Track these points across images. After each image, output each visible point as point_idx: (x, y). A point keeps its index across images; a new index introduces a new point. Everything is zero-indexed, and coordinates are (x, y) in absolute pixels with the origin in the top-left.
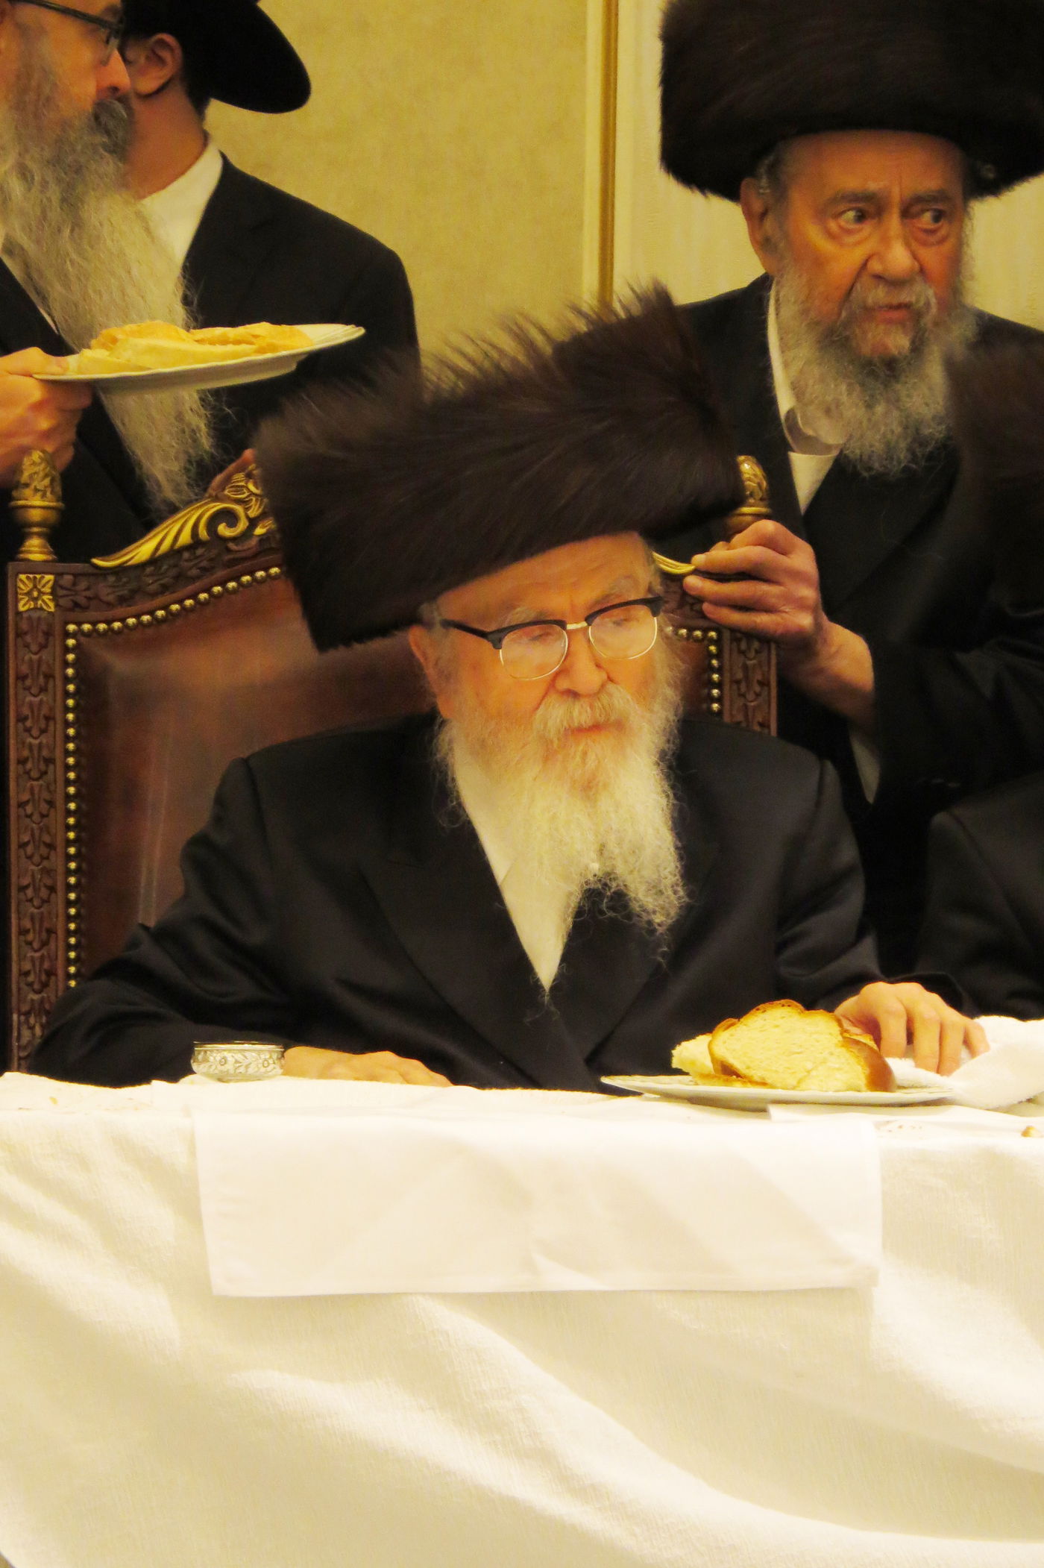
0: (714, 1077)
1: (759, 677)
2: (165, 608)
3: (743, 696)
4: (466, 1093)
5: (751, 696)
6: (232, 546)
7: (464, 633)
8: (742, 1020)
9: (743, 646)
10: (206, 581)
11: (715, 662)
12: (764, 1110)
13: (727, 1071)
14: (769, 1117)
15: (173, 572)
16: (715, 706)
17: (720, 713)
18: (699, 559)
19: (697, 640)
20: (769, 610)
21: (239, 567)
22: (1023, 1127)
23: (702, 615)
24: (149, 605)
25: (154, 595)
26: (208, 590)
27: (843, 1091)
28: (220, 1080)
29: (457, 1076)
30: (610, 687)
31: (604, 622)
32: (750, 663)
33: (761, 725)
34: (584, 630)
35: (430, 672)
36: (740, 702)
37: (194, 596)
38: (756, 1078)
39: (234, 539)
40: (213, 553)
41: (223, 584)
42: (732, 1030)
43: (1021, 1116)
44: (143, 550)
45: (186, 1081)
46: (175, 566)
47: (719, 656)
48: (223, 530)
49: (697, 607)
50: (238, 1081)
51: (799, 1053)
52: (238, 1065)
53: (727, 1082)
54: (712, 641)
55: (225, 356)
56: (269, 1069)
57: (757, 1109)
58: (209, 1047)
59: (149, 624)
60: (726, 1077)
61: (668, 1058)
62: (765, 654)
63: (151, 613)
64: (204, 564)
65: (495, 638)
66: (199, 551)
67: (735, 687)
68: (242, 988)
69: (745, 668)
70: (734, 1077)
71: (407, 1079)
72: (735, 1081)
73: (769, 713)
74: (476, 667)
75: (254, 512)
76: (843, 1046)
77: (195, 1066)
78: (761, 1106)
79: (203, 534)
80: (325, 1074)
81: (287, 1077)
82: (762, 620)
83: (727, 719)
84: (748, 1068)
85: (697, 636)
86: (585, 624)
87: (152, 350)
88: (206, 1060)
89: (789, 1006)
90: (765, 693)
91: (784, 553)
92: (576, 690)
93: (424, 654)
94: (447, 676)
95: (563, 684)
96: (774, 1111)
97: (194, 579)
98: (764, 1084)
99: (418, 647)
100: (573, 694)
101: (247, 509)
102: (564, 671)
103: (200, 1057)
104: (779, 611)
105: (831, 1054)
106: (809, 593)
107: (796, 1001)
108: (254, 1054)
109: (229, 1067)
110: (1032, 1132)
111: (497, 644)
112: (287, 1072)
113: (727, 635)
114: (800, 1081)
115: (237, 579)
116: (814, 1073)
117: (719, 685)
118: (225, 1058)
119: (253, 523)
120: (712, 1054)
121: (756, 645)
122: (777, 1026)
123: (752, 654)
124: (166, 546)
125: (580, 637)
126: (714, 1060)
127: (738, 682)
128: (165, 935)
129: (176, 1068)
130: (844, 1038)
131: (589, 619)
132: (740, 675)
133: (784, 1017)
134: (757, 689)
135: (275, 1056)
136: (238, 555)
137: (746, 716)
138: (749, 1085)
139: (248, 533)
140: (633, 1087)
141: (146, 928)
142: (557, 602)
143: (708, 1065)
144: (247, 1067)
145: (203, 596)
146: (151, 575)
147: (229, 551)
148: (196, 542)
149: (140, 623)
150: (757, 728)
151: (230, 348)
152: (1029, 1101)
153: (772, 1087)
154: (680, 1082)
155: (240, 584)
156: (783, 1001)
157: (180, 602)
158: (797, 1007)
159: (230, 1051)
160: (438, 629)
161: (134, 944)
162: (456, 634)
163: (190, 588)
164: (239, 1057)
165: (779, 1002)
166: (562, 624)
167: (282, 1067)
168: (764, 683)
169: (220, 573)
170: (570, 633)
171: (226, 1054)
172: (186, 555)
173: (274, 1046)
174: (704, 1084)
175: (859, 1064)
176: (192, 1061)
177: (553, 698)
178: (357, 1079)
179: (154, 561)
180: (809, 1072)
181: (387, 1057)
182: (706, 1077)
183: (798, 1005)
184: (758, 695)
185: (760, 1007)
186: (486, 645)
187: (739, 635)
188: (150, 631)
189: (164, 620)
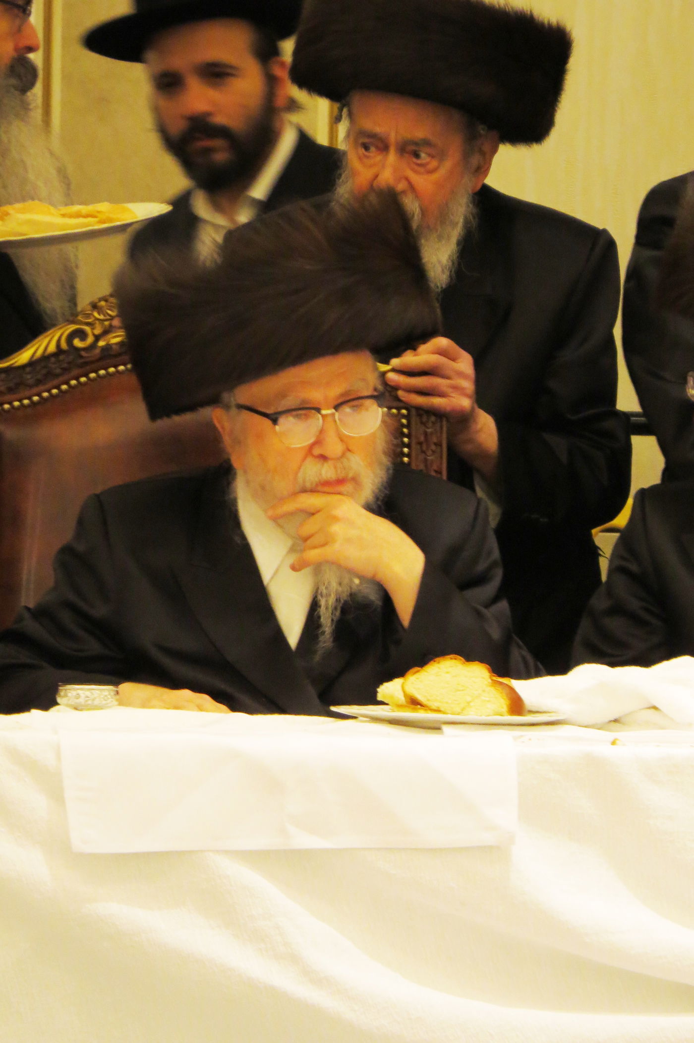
0: (405, 706)
1: (435, 440)
2: (39, 395)
3: (423, 452)
4: (241, 717)
5: (429, 453)
6: (83, 353)
7: (252, 414)
8: (423, 668)
9: (424, 419)
10: (65, 377)
11: (405, 430)
12: (439, 729)
13: (414, 703)
14: (442, 733)
15: (44, 372)
16: (406, 459)
17: (409, 464)
18: (395, 362)
19: (393, 415)
20: (441, 395)
21: (88, 368)
22: (612, 739)
23: (397, 399)
24: (27, 393)
25: (31, 387)
26: (67, 383)
27: (491, 716)
28: (76, 709)
29: (235, 706)
30: (349, 454)
31: (347, 409)
32: (429, 430)
33: (436, 471)
34: (333, 415)
35: (227, 440)
36: (422, 456)
37: (58, 387)
38: (434, 707)
39: (84, 349)
40: (71, 357)
41: (77, 379)
42: (417, 675)
43: (610, 731)
44: (24, 357)
45: (54, 710)
46: (45, 367)
47: (408, 426)
48: (77, 343)
49: (393, 393)
50: (89, 709)
51: (463, 690)
52: (87, 699)
53: (414, 710)
54: (404, 416)
55: (77, 226)
56: (108, 701)
57: (434, 727)
58: (69, 687)
59: (29, 406)
60: (413, 706)
61: (375, 693)
62: (438, 425)
63: (29, 398)
64: (65, 365)
65: (274, 419)
66: (62, 357)
67: (419, 447)
68: (93, 647)
69: (426, 434)
70: (419, 706)
71: (200, 708)
72: (419, 709)
73: (441, 464)
74: (260, 436)
75: (97, 331)
76: (492, 686)
77: (59, 700)
78: (437, 725)
79: (64, 345)
80: (145, 705)
81: (121, 707)
82: (437, 401)
83: (414, 466)
84: (428, 700)
85: (393, 413)
86: (333, 411)
87: (29, 222)
88: (66, 696)
89: (455, 659)
90: (438, 450)
91: (454, 360)
92: (326, 455)
93: (223, 428)
94: (237, 442)
95: (317, 451)
96: (445, 728)
97: (57, 376)
98: (438, 711)
99: (219, 422)
100: (323, 458)
101: (93, 329)
102: (318, 442)
103: (62, 693)
104: (450, 396)
105: (484, 691)
106: (468, 385)
107: (460, 656)
108: (97, 692)
109: (81, 700)
110: (617, 742)
111: (275, 421)
112: (121, 703)
113: (413, 412)
114: (463, 709)
115: (86, 375)
116: (472, 704)
117: (408, 446)
118: (78, 694)
119: (97, 338)
120: (404, 692)
121: (433, 418)
122: (447, 672)
123: (430, 424)
124: (39, 353)
125: (329, 419)
126: (405, 695)
127: (420, 444)
128: (41, 613)
129: (47, 701)
130: (492, 680)
131: (337, 407)
132: (422, 439)
133: (452, 667)
134: (433, 447)
135: (112, 693)
136: (87, 360)
137: (426, 466)
138: (429, 712)
139: (93, 346)
140: (352, 713)
141: (28, 609)
142: (315, 395)
143: (402, 699)
144: (93, 700)
145: (64, 387)
146: (29, 373)
147: (81, 357)
148: (59, 351)
149: (22, 405)
150: (433, 474)
151: (81, 220)
152: (616, 721)
153: (444, 713)
154: (383, 710)
155: (89, 379)
156: (452, 656)
157: (49, 391)
158: (461, 660)
159: (82, 689)
160: (234, 411)
161: (20, 619)
162: (246, 415)
163: (55, 382)
164: (88, 693)
165: (449, 656)
166: (318, 410)
167: (117, 700)
168: (439, 444)
169: (75, 372)
170: (324, 416)
171: (80, 692)
172: (53, 359)
173: (112, 687)
174: (399, 711)
175: (503, 698)
176: (57, 696)
177: (309, 460)
178: (168, 708)
179: (31, 364)
180: (469, 703)
181: (186, 693)
182: (400, 706)
183: (461, 658)
184: (434, 452)
185: (436, 660)
186: (267, 422)
187: (421, 412)
188: (29, 411)
189: (38, 403)
